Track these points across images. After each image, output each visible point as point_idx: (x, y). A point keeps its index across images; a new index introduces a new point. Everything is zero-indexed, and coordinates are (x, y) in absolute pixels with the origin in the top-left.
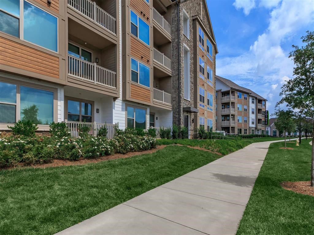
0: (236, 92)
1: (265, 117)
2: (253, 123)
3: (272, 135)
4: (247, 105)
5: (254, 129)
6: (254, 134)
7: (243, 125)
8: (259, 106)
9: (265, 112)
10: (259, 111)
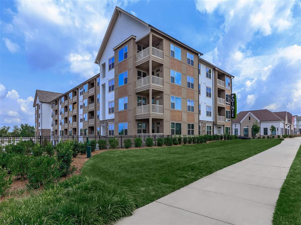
0: (165, 42)
1: (231, 105)
2: (209, 114)
3: (243, 135)
4: (193, 76)
5: (211, 125)
6: (212, 135)
7: (185, 117)
8: (220, 84)
9: (231, 97)
10: (220, 92)
